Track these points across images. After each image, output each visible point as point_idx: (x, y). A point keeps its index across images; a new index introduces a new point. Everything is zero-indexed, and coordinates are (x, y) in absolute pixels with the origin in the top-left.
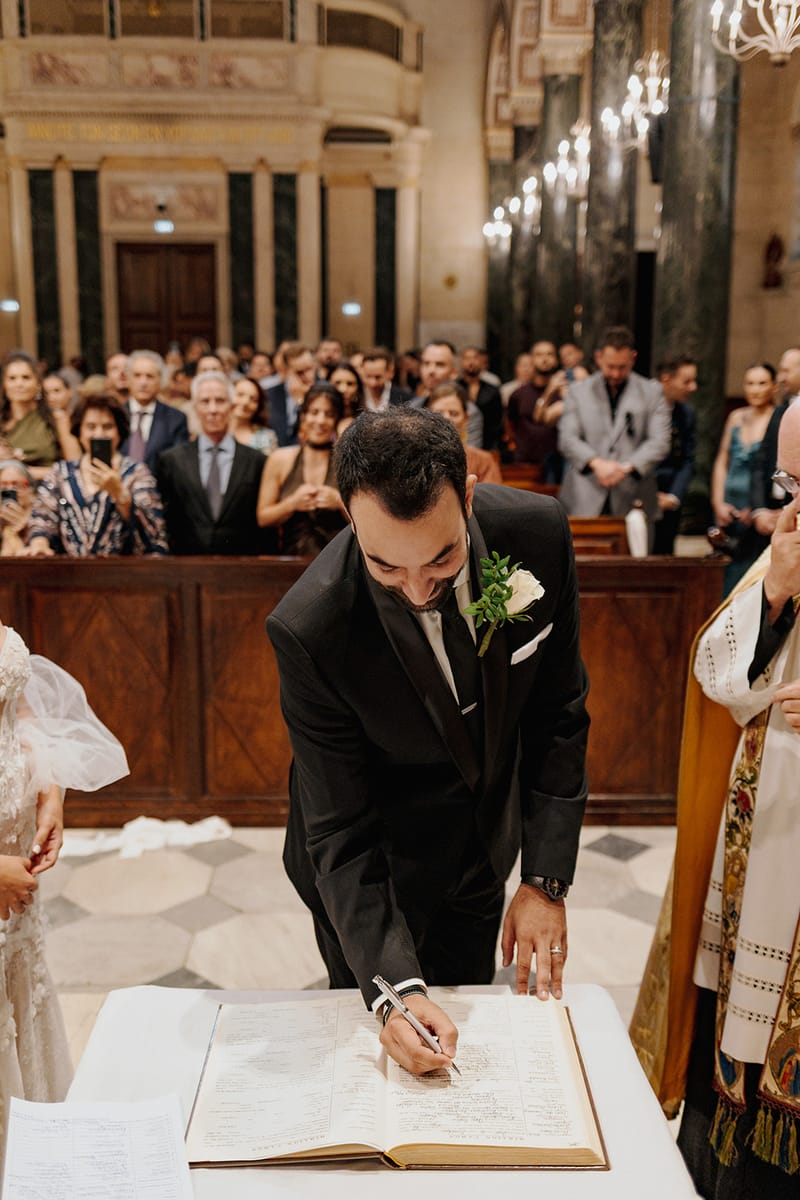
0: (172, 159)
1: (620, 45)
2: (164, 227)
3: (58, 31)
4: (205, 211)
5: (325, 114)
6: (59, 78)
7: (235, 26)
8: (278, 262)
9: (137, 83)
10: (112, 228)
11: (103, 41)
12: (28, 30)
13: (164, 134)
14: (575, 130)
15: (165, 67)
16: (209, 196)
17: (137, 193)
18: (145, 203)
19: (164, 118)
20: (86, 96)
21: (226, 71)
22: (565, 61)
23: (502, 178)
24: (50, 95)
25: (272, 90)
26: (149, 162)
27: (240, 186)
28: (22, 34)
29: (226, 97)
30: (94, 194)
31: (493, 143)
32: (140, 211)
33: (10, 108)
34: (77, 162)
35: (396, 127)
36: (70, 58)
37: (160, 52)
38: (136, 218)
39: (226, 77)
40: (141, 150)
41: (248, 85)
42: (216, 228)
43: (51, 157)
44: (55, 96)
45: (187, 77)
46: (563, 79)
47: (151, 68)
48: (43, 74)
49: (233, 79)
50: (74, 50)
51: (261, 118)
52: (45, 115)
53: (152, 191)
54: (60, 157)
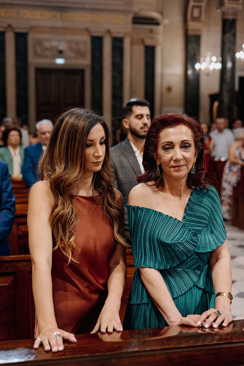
0: (65, 28)
2: (60, 61)
4: (80, 54)
5: (134, 10)
8: (114, 79)
10: (34, 61)
13: (61, 16)
16: (82, 47)
17: (47, 44)
18: (51, 49)
26: (54, 30)
27: (97, 42)
30: (25, 44)
32: (48, 53)
34: (19, 28)
38: (45, 57)
40: (50, 24)
42: (85, 62)
43: (6, 25)
53: (55, 44)
54: (10, 26)
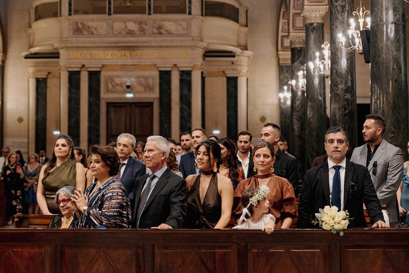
0: (134, 65)
1: (343, 7)
2: (130, 95)
3: (86, 13)
4: (149, 88)
5: (204, 44)
6: (85, 32)
7: (164, 9)
8: (182, 110)
9: (120, 33)
10: (105, 96)
11: (106, 16)
12: (72, 13)
13: (131, 55)
14: (323, 46)
15: (132, 26)
16: (151, 81)
17: (117, 81)
18: (121, 85)
19: (131, 48)
20: (96, 39)
21: (160, 28)
22: (316, 17)
23: (285, 73)
24: (80, 39)
25: (180, 35)
26: (124, 67)
27: (165, 77)
28: (70, 15)
29: (159, 38)
30: (98, 82)
31: (281, 57)
32: (119, 88)
33: (63, 45)
34: (91, 67)
35: (237, 50)
36: (90, 24)
37: (130, 21)
38: (116, 92)
39: (160, 31)
40: (121, 62)
41: (169, 33)
42: (154, 95)
43: (80, 66)
44: (82, 40)
45: (142, 31)
46: (315, 25)
47: (126, 27)
48: (78, 31)
49: (162, 31)
50: (92, 20)
51: (175, 47)
52: (77, 47)
53: (124, 79)
54: (83, 66)
